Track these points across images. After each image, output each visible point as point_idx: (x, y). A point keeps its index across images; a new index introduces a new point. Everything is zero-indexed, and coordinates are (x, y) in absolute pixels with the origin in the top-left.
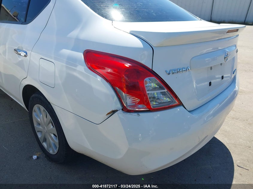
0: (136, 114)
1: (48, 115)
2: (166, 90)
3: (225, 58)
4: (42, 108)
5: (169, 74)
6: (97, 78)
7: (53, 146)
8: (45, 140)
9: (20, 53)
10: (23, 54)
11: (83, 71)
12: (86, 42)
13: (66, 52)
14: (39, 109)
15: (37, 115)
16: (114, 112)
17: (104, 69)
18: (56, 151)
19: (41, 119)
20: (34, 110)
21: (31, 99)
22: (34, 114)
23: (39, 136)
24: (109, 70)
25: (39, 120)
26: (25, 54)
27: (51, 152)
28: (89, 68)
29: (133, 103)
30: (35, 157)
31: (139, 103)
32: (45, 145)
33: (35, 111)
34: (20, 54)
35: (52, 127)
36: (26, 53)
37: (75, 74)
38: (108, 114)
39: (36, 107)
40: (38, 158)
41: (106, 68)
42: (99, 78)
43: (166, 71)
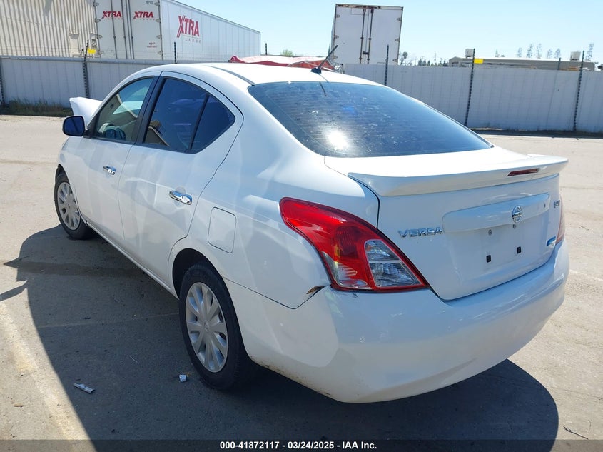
0: (351, 294)
1: (215, 300)
2: (400, 261)
3: (513, 216)
4: (205, 289)
5: (404, 236)
6: (297, 238)
7: (216, 356)
8: (203, 348)
9: (181, 198)
10: (185, 200)
11: (277, 227)
12: (286, 186)
13: (255, 199)
14: (201, 291)
15: (195, 303)
16: (318, 289)
17: (311, 226)
18: (221, 366)
19: (202, 309)
20: (191, 293)
21: (187, 273)
22: (189, 299)
23: (193, 340)
24: (319, 228)
25: (197, 311)
26: (189, 200)
27: (212, 369)
28: (286, 224)
29: (348, 277)
30: (183, 377)
31: (357, 277)
32: (201, 357)
33: (192, 295)
34: (180, 201)
35: (219, 321)
36: (191, 199)
37: (266, 233)
38: (310, 291)
39: (194, 289)
40: (187, 380)
41: (313, 225)
42: (301, 239)
43: (399, 232)
